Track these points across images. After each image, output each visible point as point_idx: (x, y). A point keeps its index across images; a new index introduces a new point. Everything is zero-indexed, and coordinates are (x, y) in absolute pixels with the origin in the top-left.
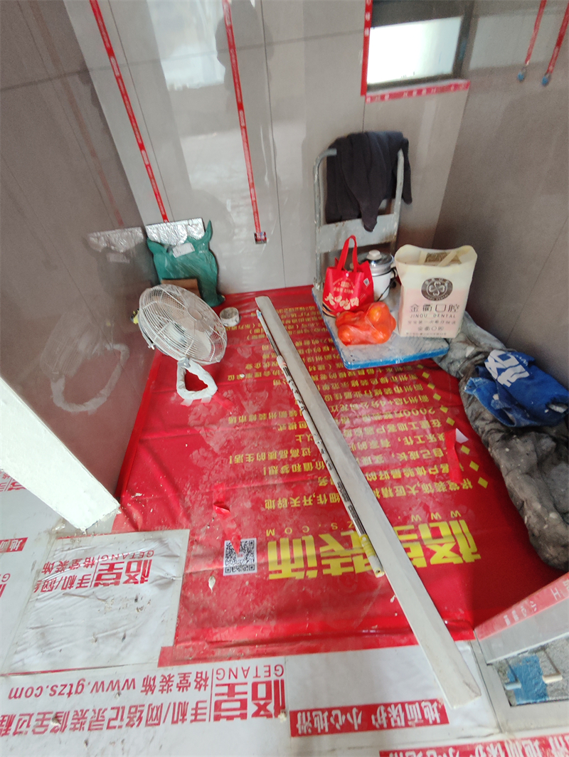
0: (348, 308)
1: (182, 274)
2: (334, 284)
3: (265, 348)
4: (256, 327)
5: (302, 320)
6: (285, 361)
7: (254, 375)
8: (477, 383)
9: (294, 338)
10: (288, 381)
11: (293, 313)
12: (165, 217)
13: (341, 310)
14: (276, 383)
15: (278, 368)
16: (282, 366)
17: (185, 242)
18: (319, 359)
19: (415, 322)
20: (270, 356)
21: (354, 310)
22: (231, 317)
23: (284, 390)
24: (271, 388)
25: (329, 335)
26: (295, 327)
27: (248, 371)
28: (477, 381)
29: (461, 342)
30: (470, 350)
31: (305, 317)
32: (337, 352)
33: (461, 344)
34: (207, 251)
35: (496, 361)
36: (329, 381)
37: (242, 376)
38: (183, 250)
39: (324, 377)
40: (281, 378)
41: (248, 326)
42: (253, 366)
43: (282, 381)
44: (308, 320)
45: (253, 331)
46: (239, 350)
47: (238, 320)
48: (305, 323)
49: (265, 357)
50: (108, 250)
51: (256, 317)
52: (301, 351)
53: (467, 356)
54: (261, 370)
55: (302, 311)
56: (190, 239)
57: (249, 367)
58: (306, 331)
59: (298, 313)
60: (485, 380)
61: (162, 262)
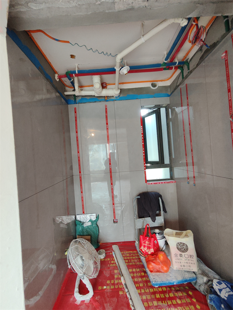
0: (150, 253)
1: (85, 234)
2: (143, 242)
3: (116, 271)
4: (112, 260)
5: (131, 258)
6: (125, 280)
7: (110, 287)
8: (212, 297)
9: (129, 267)
10: (126, 292)
11: (128, 254)
12: (83, 212)
13: (147, 254)
14: (121, 293)
15: (121, 284)
16: (123, 283)
17: (89, 222)
18: (140, 279)
19: (178, 262)
20: (118, 276)
21: (152, 254)
22: (102, 254)
23: (124, 298)
24: (118, 296)
25: (143, 266)
26: (129, 261)
27: (108, 285)
28: (212, 296)
29: (200, 274)
30: (205, 279)
31: (133, 256)
32: (148, 276)
33: (200, 275)
34: (96, 225)
35: (217, 285)
36: (145, 293)
37: (105, 287)
38: (88, 224)
39: (143, 291)
40: (123, 289)
41: (109, 259)
42: (110, 281)
43: (123, 292)
44: (134, 258)
45: (111, 262)
46: (104, 272)
47: (105, 256)
48: (133, 259)
49: (116, 277)
50: (61, 222)
51: (112, 255)
52: (132, 275)
53: (205, 282)
54: (114, 284)
55: (132, 253)
56: (90, 221)
57: (108, 282)
58: (134, 263)
59: (130, 254)
60: (215, 296)
61: (79, 228)
